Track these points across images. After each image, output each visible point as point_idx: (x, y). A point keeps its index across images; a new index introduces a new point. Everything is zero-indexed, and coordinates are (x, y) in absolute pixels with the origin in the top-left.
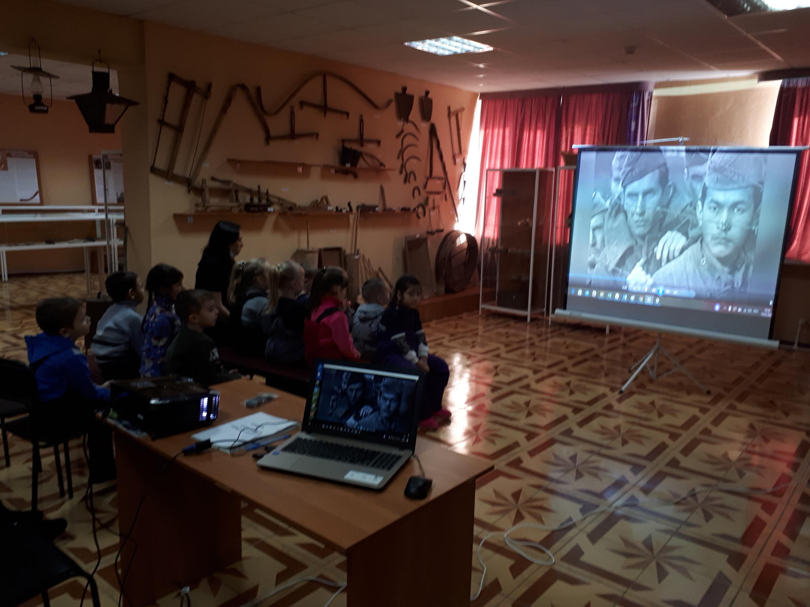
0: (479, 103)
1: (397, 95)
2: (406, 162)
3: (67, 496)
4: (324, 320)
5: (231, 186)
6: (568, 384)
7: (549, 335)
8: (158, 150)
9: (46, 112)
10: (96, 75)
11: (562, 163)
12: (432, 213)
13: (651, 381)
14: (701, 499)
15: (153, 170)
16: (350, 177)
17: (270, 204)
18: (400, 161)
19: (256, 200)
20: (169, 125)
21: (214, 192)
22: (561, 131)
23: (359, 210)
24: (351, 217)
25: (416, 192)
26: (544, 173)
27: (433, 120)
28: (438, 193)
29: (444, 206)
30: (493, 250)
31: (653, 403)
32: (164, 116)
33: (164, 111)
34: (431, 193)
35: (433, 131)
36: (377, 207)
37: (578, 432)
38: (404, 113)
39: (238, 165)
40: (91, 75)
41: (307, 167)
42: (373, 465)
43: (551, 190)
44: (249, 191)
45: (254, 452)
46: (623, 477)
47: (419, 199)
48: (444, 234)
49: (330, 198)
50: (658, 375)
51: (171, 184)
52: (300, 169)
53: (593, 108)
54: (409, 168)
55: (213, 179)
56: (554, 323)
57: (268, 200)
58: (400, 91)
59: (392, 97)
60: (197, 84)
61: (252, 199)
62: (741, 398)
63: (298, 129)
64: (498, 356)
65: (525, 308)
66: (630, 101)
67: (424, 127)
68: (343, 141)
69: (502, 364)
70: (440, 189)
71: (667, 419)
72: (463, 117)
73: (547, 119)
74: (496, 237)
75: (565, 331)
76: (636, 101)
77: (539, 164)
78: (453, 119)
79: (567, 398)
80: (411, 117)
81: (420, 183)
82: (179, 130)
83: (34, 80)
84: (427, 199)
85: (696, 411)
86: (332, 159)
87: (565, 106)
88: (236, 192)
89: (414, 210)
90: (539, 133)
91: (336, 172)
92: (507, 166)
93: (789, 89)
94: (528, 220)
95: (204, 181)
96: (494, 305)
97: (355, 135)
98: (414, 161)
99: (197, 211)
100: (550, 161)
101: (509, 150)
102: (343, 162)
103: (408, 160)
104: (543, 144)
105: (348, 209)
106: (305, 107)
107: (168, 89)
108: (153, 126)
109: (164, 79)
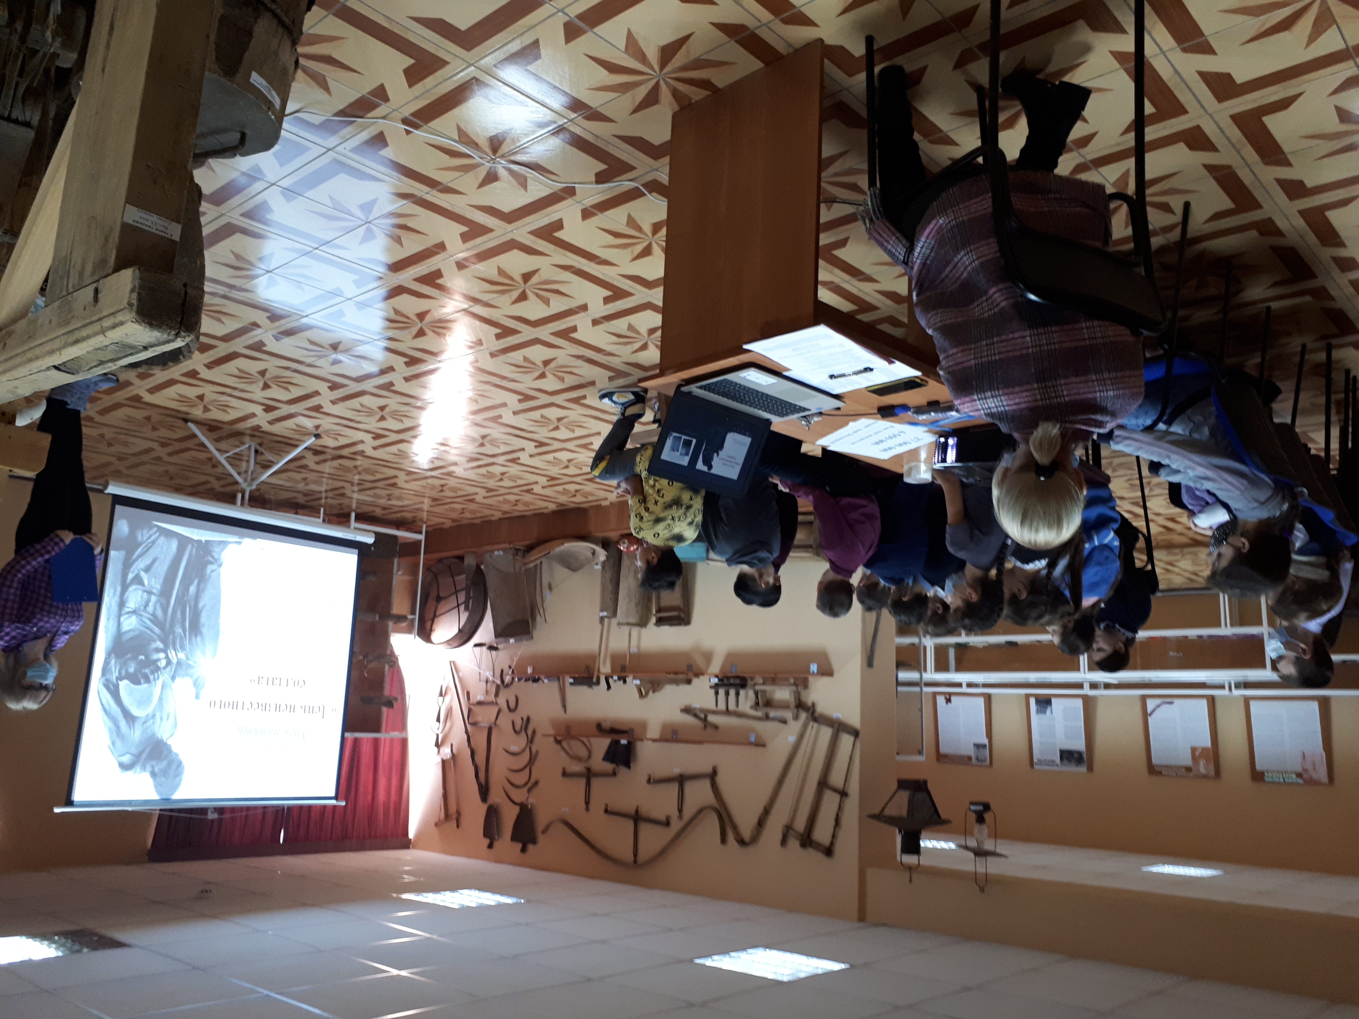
1: (534, 842)
2: (526, 747)
7: (324, 494)
9: (972, 803)
10: (917, 852)
12: (492, 673)
15: (856, 733)
16: (606, 725)
17: (713, 688)
18: (534, 751)
19: (732, 693)
20: (835, 790)
21: (783, 706)
23: (595, 680)
24: (607, 669)
25: (512, 705)
27: (484, 807)
28: (480, 703)
29: (471, 685)
32: (841, 800)
33: (839, 809)
34: (491, 703)
35: (484, 791)
36: (571, 684)
38: (526, 817)
39: (752, 739)
40: (921, 851)
41: (665, 737)
47: (509, 694)
48: (474, 641)
49: (637, 695)
54: (522, 739)
55: (784, 721)
58: (529, 847)
59: (541, 838)
60: (798, 843)
61: (737, 694)
63: (674, 788)
67: (496, 796)
68: (614, 775)
70: (476, 709)
72: (438, 812)
78: (453, 808)
80: (517, 809)
81: (507, 718)
82: (823, 784)
83: (983, 842)
88: (758, 706)
95: (796, 718)
97: (597, 783)
98: (514, 748)
99: (806, 679)
102: (630, 747)
103: (523, 750)
105: (611, 680)
106: (662, 818)
107: (834, 836)
108: (854, 788)
109: (838, 848)
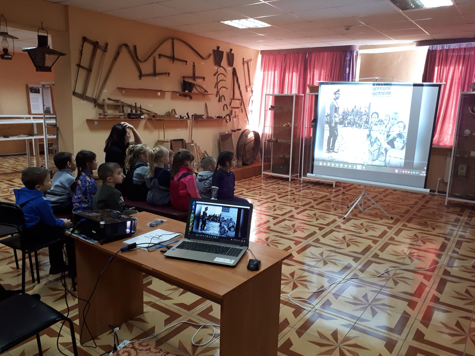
0: (260, 56)
1: (214, 51)
3: (36, 282)
4: (182, 180)
5: (120, 103)
6: (315, 214)
7: (301, 189)
8: (77, 82)
9: (11, 59)
10: (40, 37)
11: (308, 90)
12: (234, 120)
13: (360, 212)
14: (391, 274)
15: (74, 94)
16: (188, 98)
17: (143, 114)
18: (216, 89)
19: (134, 112)
20: (83, 67)
21: (110, 106)
22: (307, 73)
23: (193, 117)
24: (189, 121)
25: (225, 107)
26: (298, 97)
27: (234, 66)
28: (238, 108)
29: (241, 115)
30: (269, 141)
31: (362, 224)
32: (80, 62)
33: (80, 59)
34: (234, 108)
35: (234, 72)
36: (203, 116)
37: (322, 240)
38: (218, 62)
39: (124, 91)
40: (37, 37)
41: (163, 92)
42: (228, 254)
43: (302, 107)
44: (130, 106)
45: (161, 249)
46: (349, 263)
47: (227, 112)
48: (241, 132)
49: (176, 111)
50: (364, 209)
51: (85, 102)
52: (159, 94)
53: (325, 60)
54: (221, 93)
55: (109, 99)
56: (304, 182)
57: (141, 111)
58: (216, 49)
59: (212, 52)
60: (100, 44)
61: (131, 111)
62: (409, 221)
63: (158, 71)
64: (275, 200)
65: (287, 173)
66: (346, 56)
67: (230, 69)
68: (184, 77)
69: (277, 204)
70: (239, 106)
71: (371, 233)
72: (251, 64)
73: (299, 67)
74: (270, 134)
75: (310, 186)
76: (349, 57)
77: (294, 92)
78: (246, 65)
79: (315, 222)
80: (222, 64)
81: (227, 102)
82: (89, 70)
83: (3, 40)
84: (232, 111)
85: (385, 228)
86: (177, 88)
87: (309, 59)
88: (123, 107)
89: (225, 117)
90: (294, 74)
91: (180, 95)
92: (276, 92)
93: (433, 51)
94: (289, 123)
95: (104, 100)
96: (270, 172)
97: (190, 74)
98: (224, 89)
99: (100, 118)
100: (301, 90)
101: (277, 84)
102: (184, 89)
103: (220, 89)
104: (297, 80)
105: (187, 117)
106: (162, 58)
107: (83, 46)
108: (74, 68)
109: (80, 40)
